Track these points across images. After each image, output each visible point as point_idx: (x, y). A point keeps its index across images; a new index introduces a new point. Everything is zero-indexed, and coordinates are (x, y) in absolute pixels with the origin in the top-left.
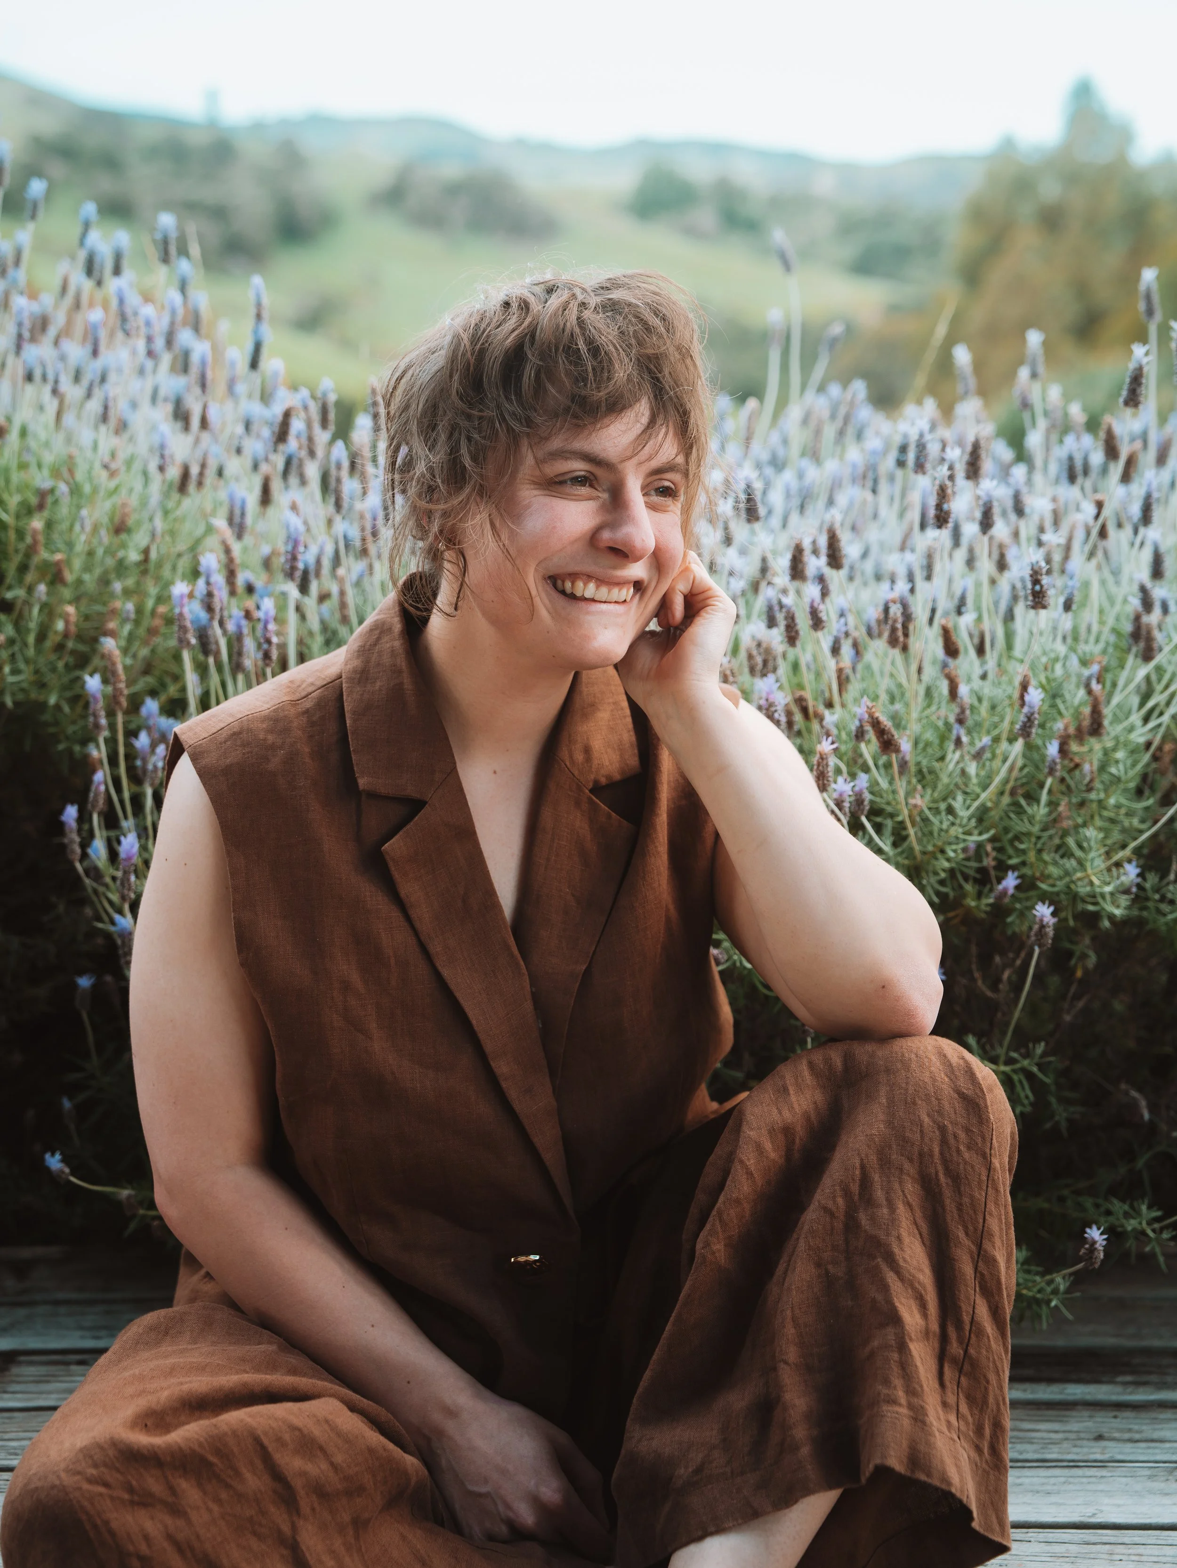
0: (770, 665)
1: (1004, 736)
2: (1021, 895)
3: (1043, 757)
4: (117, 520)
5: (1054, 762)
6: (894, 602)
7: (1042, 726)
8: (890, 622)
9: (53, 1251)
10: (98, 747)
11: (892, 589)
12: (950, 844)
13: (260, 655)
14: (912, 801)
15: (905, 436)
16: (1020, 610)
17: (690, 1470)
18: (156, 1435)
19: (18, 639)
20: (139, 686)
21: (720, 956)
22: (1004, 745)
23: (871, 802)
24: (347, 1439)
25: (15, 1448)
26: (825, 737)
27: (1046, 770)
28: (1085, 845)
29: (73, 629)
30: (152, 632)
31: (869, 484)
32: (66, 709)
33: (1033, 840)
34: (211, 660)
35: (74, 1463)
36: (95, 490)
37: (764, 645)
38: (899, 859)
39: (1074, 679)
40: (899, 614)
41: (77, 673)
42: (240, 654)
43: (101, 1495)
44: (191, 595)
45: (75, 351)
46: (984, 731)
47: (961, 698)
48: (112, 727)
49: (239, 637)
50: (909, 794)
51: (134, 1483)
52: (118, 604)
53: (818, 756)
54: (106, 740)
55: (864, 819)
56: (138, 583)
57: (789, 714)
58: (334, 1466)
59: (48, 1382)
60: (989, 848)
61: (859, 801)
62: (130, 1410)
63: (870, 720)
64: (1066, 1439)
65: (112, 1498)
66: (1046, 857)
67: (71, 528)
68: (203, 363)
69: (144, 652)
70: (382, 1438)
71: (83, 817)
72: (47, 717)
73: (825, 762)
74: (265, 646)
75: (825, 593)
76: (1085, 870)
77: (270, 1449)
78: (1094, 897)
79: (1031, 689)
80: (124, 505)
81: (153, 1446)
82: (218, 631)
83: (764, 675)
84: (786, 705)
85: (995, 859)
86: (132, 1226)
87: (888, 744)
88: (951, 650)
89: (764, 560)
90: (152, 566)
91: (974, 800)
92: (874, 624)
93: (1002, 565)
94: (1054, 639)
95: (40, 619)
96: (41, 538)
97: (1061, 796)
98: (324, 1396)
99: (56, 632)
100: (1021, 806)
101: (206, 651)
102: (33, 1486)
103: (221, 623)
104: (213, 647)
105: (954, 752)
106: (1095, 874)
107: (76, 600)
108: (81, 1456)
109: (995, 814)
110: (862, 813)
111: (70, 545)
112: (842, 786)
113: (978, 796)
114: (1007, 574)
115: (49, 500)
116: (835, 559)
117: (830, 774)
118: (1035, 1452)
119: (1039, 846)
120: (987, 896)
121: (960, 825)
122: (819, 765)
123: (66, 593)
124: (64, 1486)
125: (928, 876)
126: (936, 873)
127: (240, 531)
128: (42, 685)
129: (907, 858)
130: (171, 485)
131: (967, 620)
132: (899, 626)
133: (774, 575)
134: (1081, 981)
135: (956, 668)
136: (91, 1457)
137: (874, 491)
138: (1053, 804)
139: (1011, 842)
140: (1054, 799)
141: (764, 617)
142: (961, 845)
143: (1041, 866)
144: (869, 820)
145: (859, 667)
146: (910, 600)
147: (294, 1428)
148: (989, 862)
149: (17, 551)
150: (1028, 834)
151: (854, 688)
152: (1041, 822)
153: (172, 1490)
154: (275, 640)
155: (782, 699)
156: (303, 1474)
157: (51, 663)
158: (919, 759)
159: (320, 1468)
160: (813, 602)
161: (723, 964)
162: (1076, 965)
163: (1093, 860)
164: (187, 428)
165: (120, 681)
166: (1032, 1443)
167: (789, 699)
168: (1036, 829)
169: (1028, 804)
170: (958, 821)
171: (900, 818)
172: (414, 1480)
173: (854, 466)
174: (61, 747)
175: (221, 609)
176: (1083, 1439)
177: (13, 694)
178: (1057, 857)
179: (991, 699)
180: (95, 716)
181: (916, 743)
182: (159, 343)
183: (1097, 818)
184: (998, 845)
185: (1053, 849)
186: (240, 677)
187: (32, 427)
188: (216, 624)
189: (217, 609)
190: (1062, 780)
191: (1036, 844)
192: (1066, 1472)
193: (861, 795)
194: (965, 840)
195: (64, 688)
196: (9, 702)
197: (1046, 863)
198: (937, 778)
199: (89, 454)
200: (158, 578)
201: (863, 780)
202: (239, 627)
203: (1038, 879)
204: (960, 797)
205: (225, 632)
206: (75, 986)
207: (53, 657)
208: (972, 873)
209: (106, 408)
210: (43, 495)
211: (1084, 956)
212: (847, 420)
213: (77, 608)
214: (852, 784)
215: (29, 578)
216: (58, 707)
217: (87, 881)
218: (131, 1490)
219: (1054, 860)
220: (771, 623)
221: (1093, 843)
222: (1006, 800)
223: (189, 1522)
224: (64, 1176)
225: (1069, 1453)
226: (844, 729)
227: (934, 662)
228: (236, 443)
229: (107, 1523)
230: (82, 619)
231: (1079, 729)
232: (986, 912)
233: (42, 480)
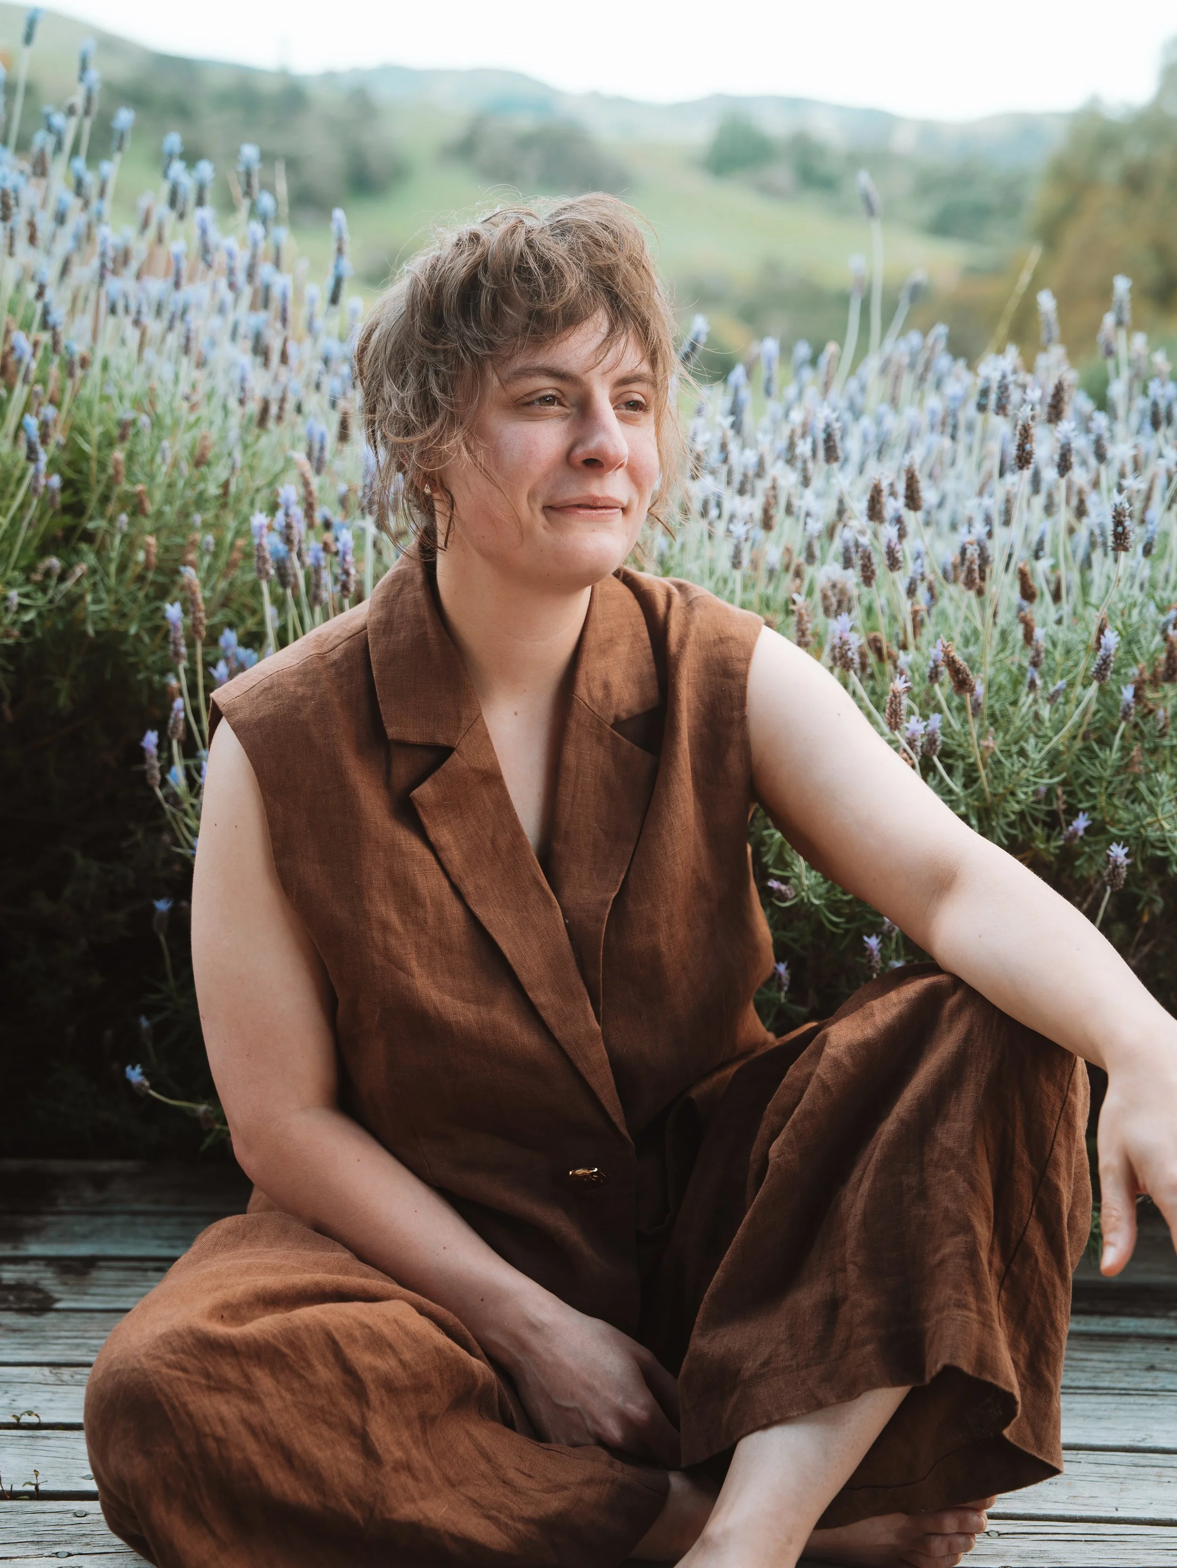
0: (845, 605)
1: (1079, 680)
2: (1091, 839)
3: (1117, 703)
4: (197, 452)
5: (1128, 706)
6: (971, 544)
7: (1117, 672)
8: (967, 563)
9: (130, 1165)
10: (178, 677)
11: (970, 532)
12: (1021, 786)
13: (338, 587)
14: (984, 743)
15: (987, 379)
16: (1097, 555)
17: (758, 1363)
18: (231, 1326)
19: (100, 569)
20: (217, 619)
21: (788, 892)
22: (1079, 689)
23: (943, 743)
24: (415, 1339)
25: (95, 1346)
26: (898, 676)
27: (1120, 714)
28: (1157, 789)
29: (153, 559)
30: (231, 565)
31: (949, 430)
32: (146, 639)
33: (1105, 784)
34: (289, 592)
35: (154, 1349)
36: (176, 423)
37: (839, 586)
38: (969, 800)
39: (1150, 626)
40: (976, 556)
41: (157, 604)
42: (318, 586)
43: (179, 1379)
44: (270, 528)
45: (156, 286)
46: (1058, 676)
47: (1037, 641)
48: (191, 658)
49: (317, 569)
50: (980, 736)
51: (211, 1369)
52: (198, 536)
53: (891, 694)
54: (186, 671)
55: (935, 759)
56: (217, 517)
57: (863, 655)
58: (403, 1364)
59: (126, 1286)
60: (1060, 791)
61: (932, 741)
62: (207, 1302)
63: (946, 659)
64: (1118, 1369)
65: (189, 1381)
66: (1116, 801)
67: (152, 460)
68: (284, 296)
69: (223, 585)
70: (449, 1340)
71: (164, 745)
72: (126, 647)
73: (898, 700)
74: (344, 577)
75: (902, 535)
76: (1156, 815)
77: (341, 1344)
78: (1164, 841)
79: (1107, 632)
80: (205, 438)
81: (229, 1336)
82: (297, 564)
83: (837, 614)
84: (860, 647)
85: (1065, 802)
86: (208, 1141)
87: (962, 684)
88: (1028, 593)
89: (841, 502)
90: (231, 500)
91: (1045, 743)
92: (949, 568)
93: (1081, 512)
94: (1131, 587)
95: (121, 550)
96: (123, 469)
97: (1132, 741)
98: (393, 1298)
99: (137, 563)
100: (1093, 751)
101: (284, 583)
102: (115, 1369)
103: (299, 555)
104: (292, 579)
105: (1027, 695)
106: (1165, 819)
107: (157, 532)
108: (160, 1342)
109: (1067, 758)
110: (934, 753)
111: (152, 477)
112: (915, 725)
113: (1051, 739)
114: (1085, 520)
115: (131, 431)
116: (913, 500)
117: (903, 712)
118: (1087, 1379)
119: (1110, 790)
120: (1056, 839)
121: (1032, 768)
122: (891, 703)
123: (148, 524)
124: (144, 1370)
125: (998, 818)
126: (1006, 816)
127: (319, 466)
128: (123, 616)
129: (977, 800)
130: (250, 419)
131: (1043, 566)
132: (976, 567)
133: (850, 518)
134: (1147, 926)
135: (1031, 612)
136: (170, 1343)
137: (953, 437)
138: (1125, 749)
139: (1082, 787)
140: (1126, 744)
141: (841, 560)
142: (1032, 788)
143: (1112, 809)
144: (941, 761)
145: (934, 611)
146: (989, 544)
147: (364, 1326)
148: (1059, 805)
149: (98, 482)
150: (1100, 779)
151: (928, 631)
152: (1112, 766)
153: (248, 1378)
154: (352, 571)
155: (856, 641)
156: (373, 1369)
157: (131, 593)
158: (992, 702)
159: (388, 1364)
160: (890, 541)
161: (791, 899)
162: (1143, 910)
163: (1164, 804)
164: (266, 363)
165: (200, 611)
166: (1084, 1371)
167: (863, 640)
168: (1107, 774)
169: (1100, 749)
170: (1029, 764)
171: (971, 760)
172: (480, 1382)
173: (933, 413)
174: (141, 676)
175: (300, 542)
176: (1135, 1369)
177: (95, 623)
178: (1128, 802)
179: (1065, 643)
180: (176, 644)
181: (989, 686)
182: (241, 278)
183: (1169, 765)
184: (1068, 789)
185: (1124, 794)
186: (318, 609)
187: (113, 363)
188: (294, 556)
189: (296, 542)
190: (1136, 726)
191: (1107, 788)
192: (1117, 1399)
193: (933, 735)
194: (1035, 783)
195: (144, 618)
196: (90, 630)
197: (1116, 807)
198: (1010, 722)
199: (170, 385)
200: (237, 513)
201: (936, 720)
202: (317, 559)
203: (1108, 823)
204: (1032, 740)
205: (303, 565)
206: (153, 909)
207: (133, 587)
208: (1041, 816)
209: (188, 339)
210: (125, 426)
211: (1151, 901)
212: (927, 367)
213: (157, 539)
214: (925, 723)
215: (111, 508)
216: (137, 637)
217: (166, 806)
218: (208, 1376)
219: (1124, 804)
220: (847, 563)
221: (1164, 788)
222: (1078, 744)
223: (263, 1407)
224: (143, 1089)
225: (1120, 1382)
226: (918, 670)
227: (1009, 609)
228: (315, 378)
229: (184, 1405)
230: (162, 551)
231: (1154, 675)
232: (1054, 855)
233: (125, 412)
